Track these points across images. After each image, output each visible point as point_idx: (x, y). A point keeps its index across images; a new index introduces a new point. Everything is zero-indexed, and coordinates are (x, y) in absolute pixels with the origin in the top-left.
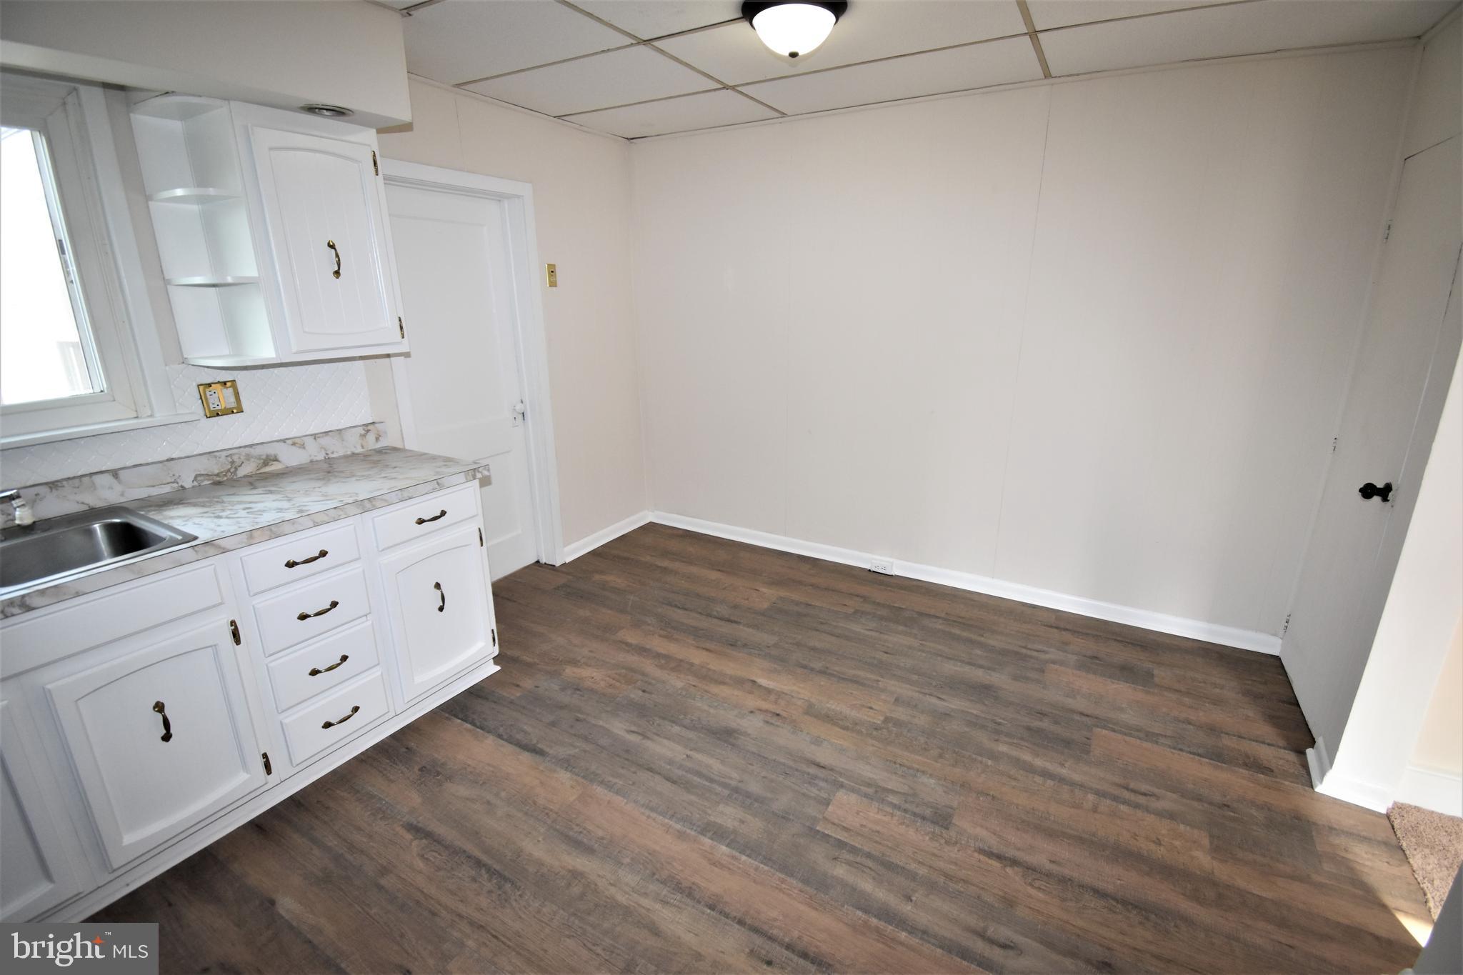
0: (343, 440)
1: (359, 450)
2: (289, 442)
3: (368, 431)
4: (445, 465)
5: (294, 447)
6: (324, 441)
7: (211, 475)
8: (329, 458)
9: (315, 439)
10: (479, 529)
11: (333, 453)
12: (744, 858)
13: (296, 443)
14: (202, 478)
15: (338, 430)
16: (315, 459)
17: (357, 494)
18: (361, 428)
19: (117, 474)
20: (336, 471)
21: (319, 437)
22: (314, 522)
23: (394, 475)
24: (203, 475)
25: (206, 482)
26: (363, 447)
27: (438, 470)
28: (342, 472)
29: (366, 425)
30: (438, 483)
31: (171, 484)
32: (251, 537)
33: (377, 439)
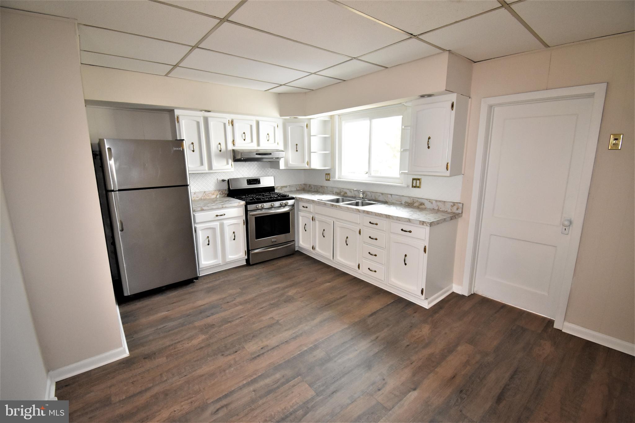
0: (445, 205)
1: (449, 210)
2: (429, 200)
3: (454, 205)
6: (439, 203)
7: (408, 203)
9: (436, 202)
11: (440, 208)
12: (299, 353)
13: (430, 201)
14: (406, 203)
15: (444, 201)
16: (434, 208)
18: (452, 203)
21: (437, 202)
22: (375, 215)
26: (451, 210)
29: (454, 203)
31: (400, 202)
33: (457, 209)
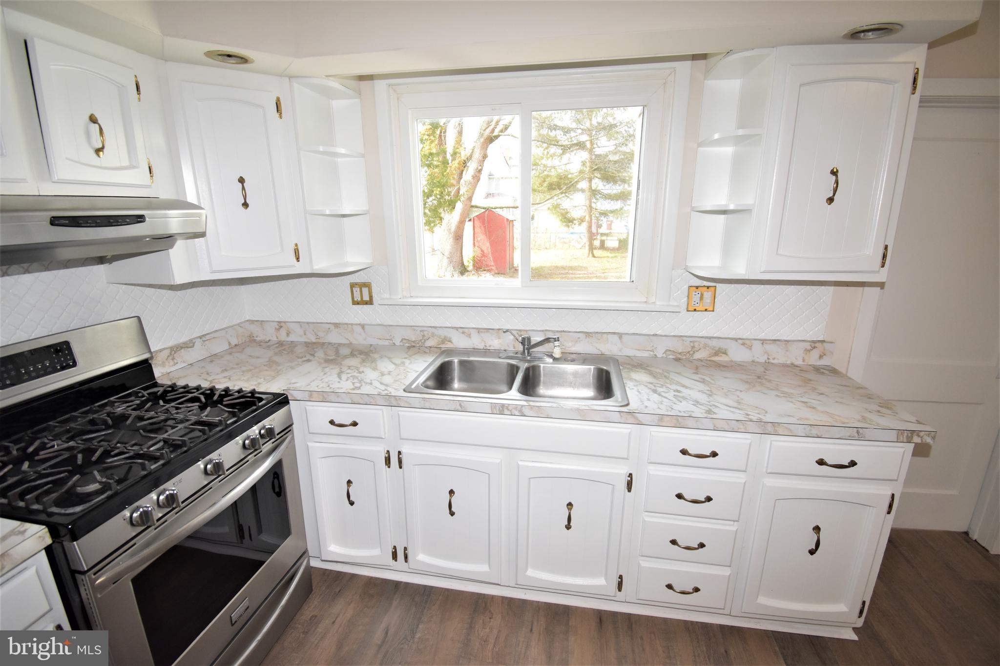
0: (787, 351)
1: (799, 362)
2: (741, 341)
4: (879, 411)
5: (742, 346)
6: (769, 347)
7: (676, 353)
8: (769, 362)
9: (762, 344)
10: (893, 495)
11: (774, 359)
13: (745, 343)
14: (669, 353)
15: (786, 341)
16: (757, 360)
17: (766, 412)
18: (810, 343)
19: (621, 337)
20: (766, 379)
21: (766, 343)
22: (715, 426)
23: (814, 403)
24: (670, 350)
25: (671, 357)
26: (804, 361)
27: (868, 415)
28: (770, 381)
29: (814, 342)
30: (858, 432)
31: (650, 352)
32: (661, 420)
33: (821, 357)
